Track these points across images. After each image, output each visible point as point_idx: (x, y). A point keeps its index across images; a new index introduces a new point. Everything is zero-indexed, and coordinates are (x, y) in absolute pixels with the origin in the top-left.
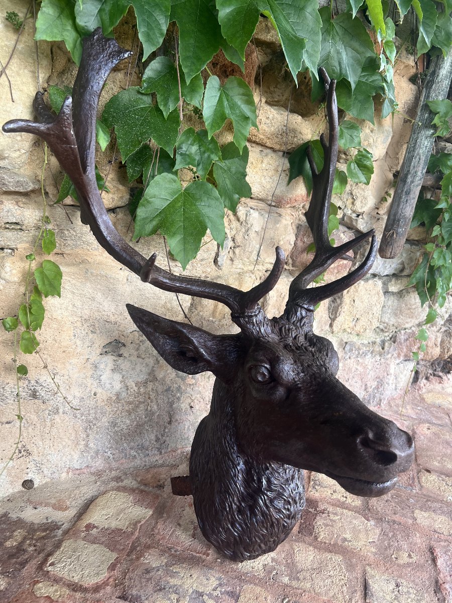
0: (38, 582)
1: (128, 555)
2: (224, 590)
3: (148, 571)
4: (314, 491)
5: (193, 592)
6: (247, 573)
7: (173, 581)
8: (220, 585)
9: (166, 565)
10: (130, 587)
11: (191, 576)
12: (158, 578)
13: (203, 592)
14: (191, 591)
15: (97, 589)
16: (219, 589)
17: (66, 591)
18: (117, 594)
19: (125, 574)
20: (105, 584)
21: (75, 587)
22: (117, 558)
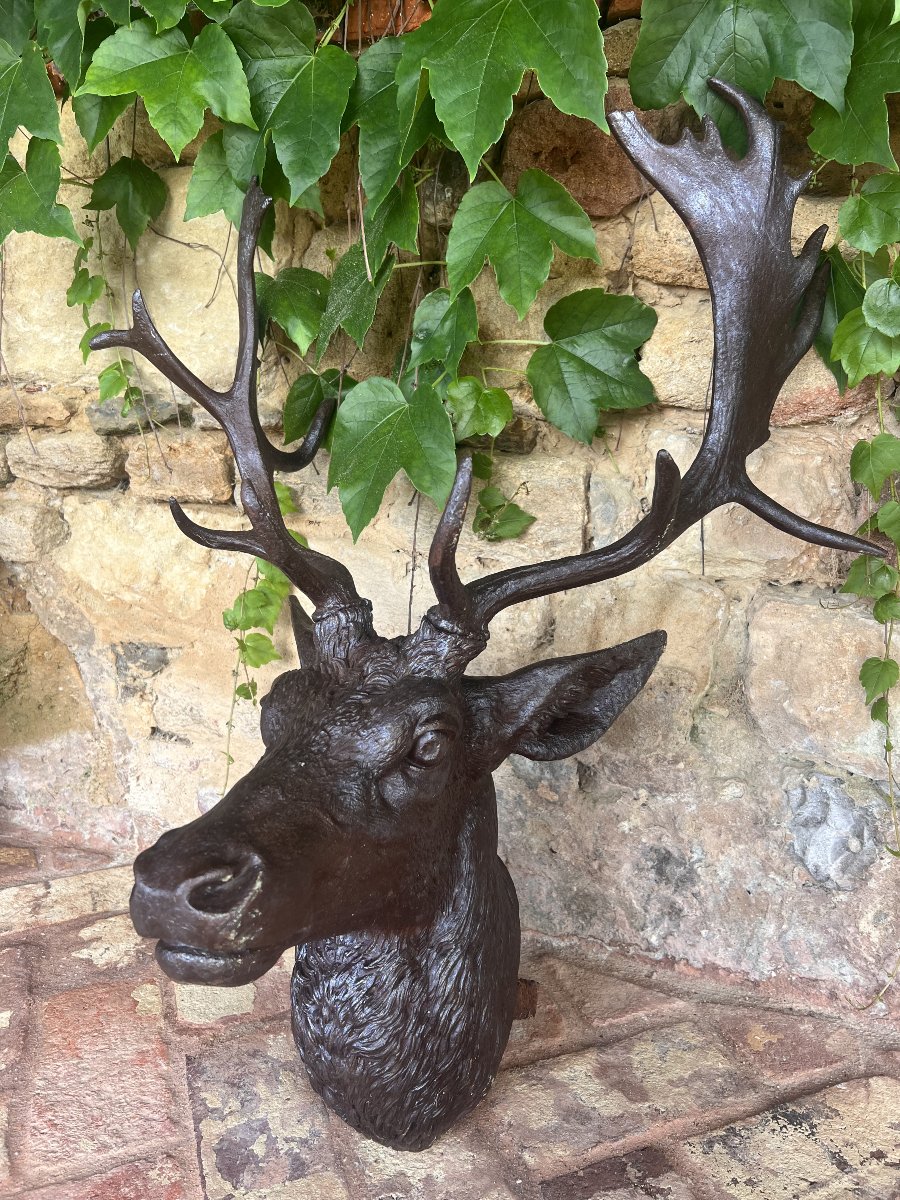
0: (152, 982)
1: (263, 1020)
2: (298, 1151)
3: (254, 1054)
4: (699, 1150)
5: (262, 1120)
6: (357, 1160)
7: (261, 1089)
8: (304, 1142)
9: (284, 1066)
10: (212, 1055)
11: (288, 1099)
12: (252, 1071)
13: (269, 1129)
14: (261, 1116)
15: (184, 1030)
16: (293, 1144)
17: (157, 1010)
18: (192, 1053)
19: (233, 1037)
20: (198, 1032)
21: (169, 1014)
22: (249, 1014)
